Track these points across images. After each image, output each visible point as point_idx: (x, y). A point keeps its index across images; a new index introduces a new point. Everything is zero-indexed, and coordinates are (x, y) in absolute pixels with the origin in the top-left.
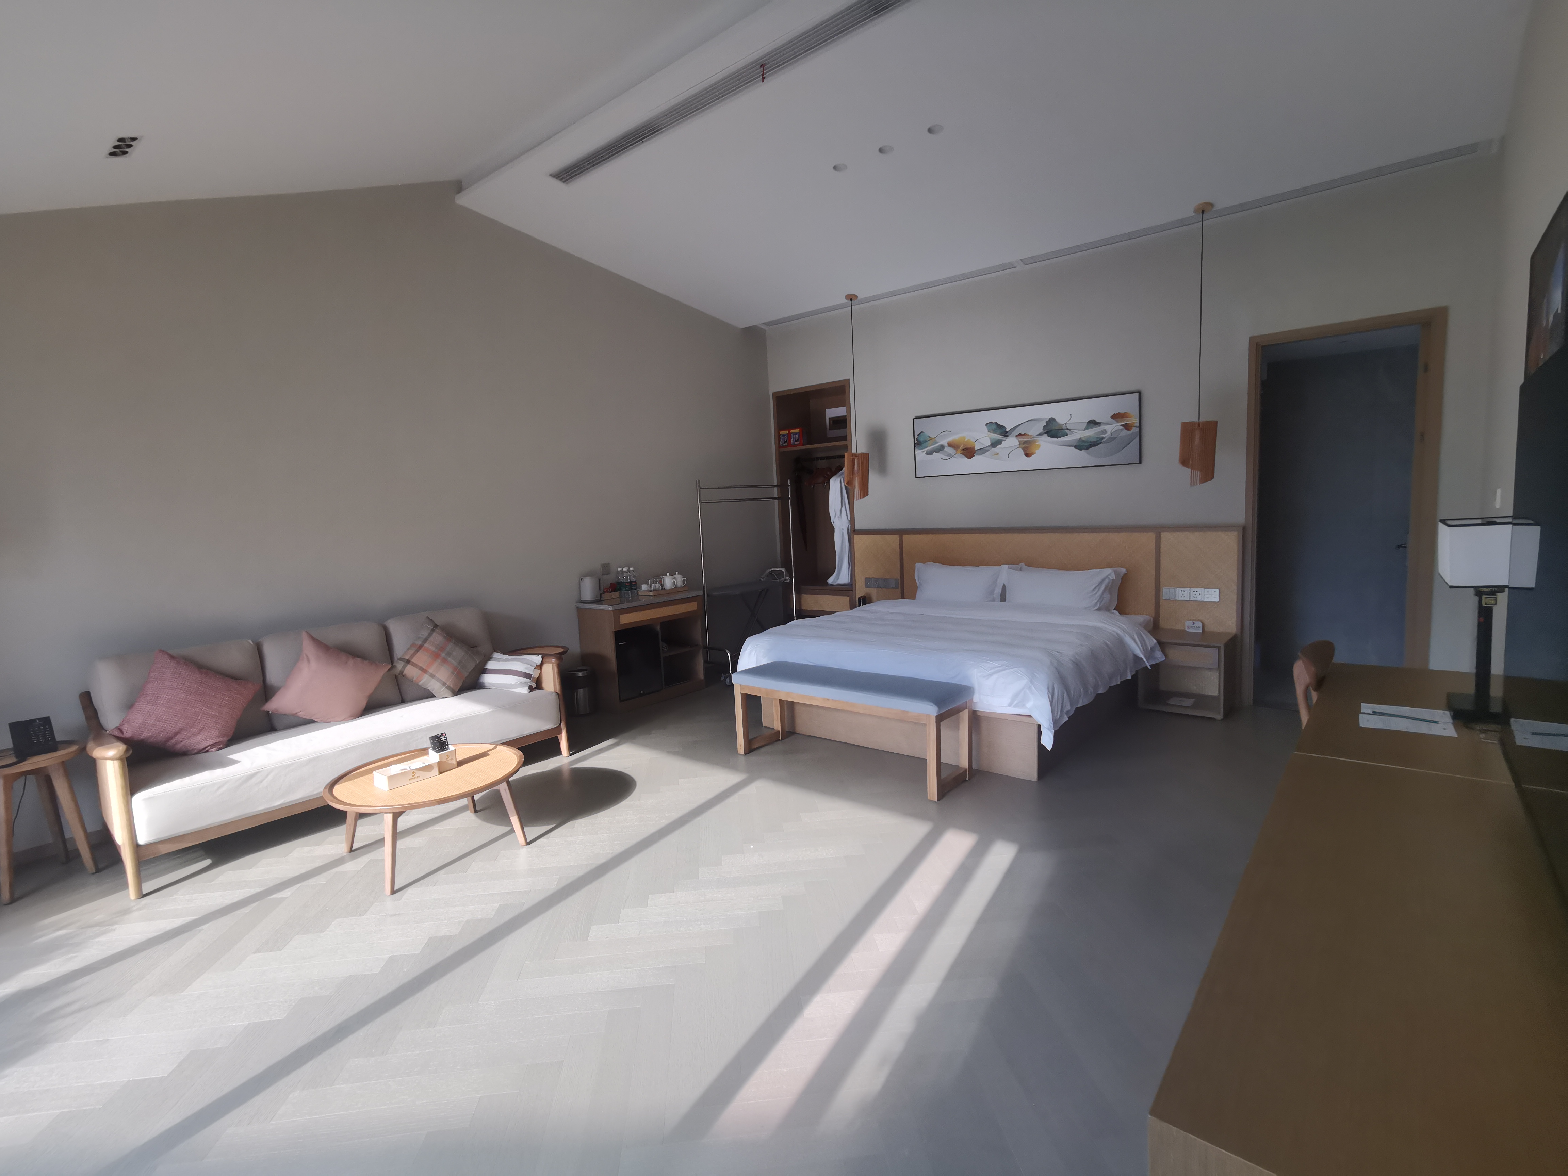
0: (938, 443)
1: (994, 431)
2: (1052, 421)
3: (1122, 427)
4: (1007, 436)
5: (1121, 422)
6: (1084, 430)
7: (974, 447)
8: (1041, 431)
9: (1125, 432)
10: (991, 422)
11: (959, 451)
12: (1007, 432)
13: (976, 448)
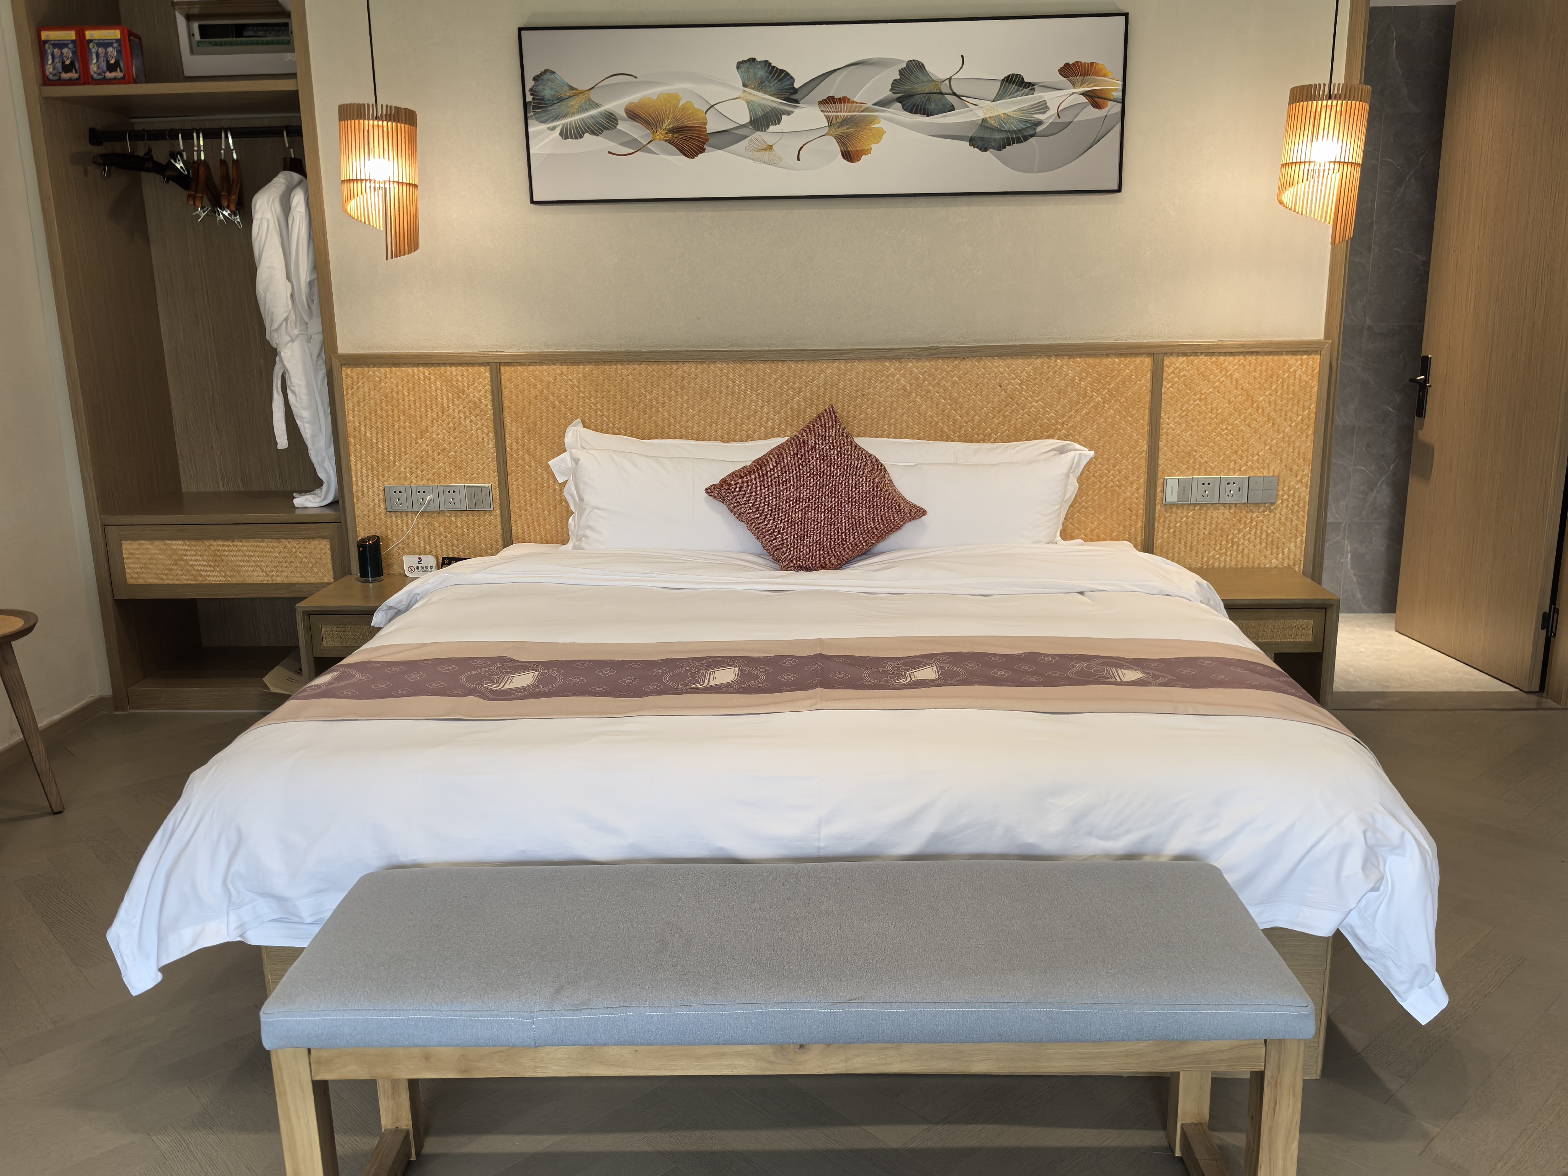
0: (597, 106)
1: (761, 86)
2: (914, 68)
3: (1083, 99)
4: (797, 101)
5: (1082, 83)
6: (993, 101)
7: (706, 123)
8: (886, 92)
9: (1091, 113)
10: (753, 60)
11: (661, 134)
12: (795, 91)
13: (711, 128)
